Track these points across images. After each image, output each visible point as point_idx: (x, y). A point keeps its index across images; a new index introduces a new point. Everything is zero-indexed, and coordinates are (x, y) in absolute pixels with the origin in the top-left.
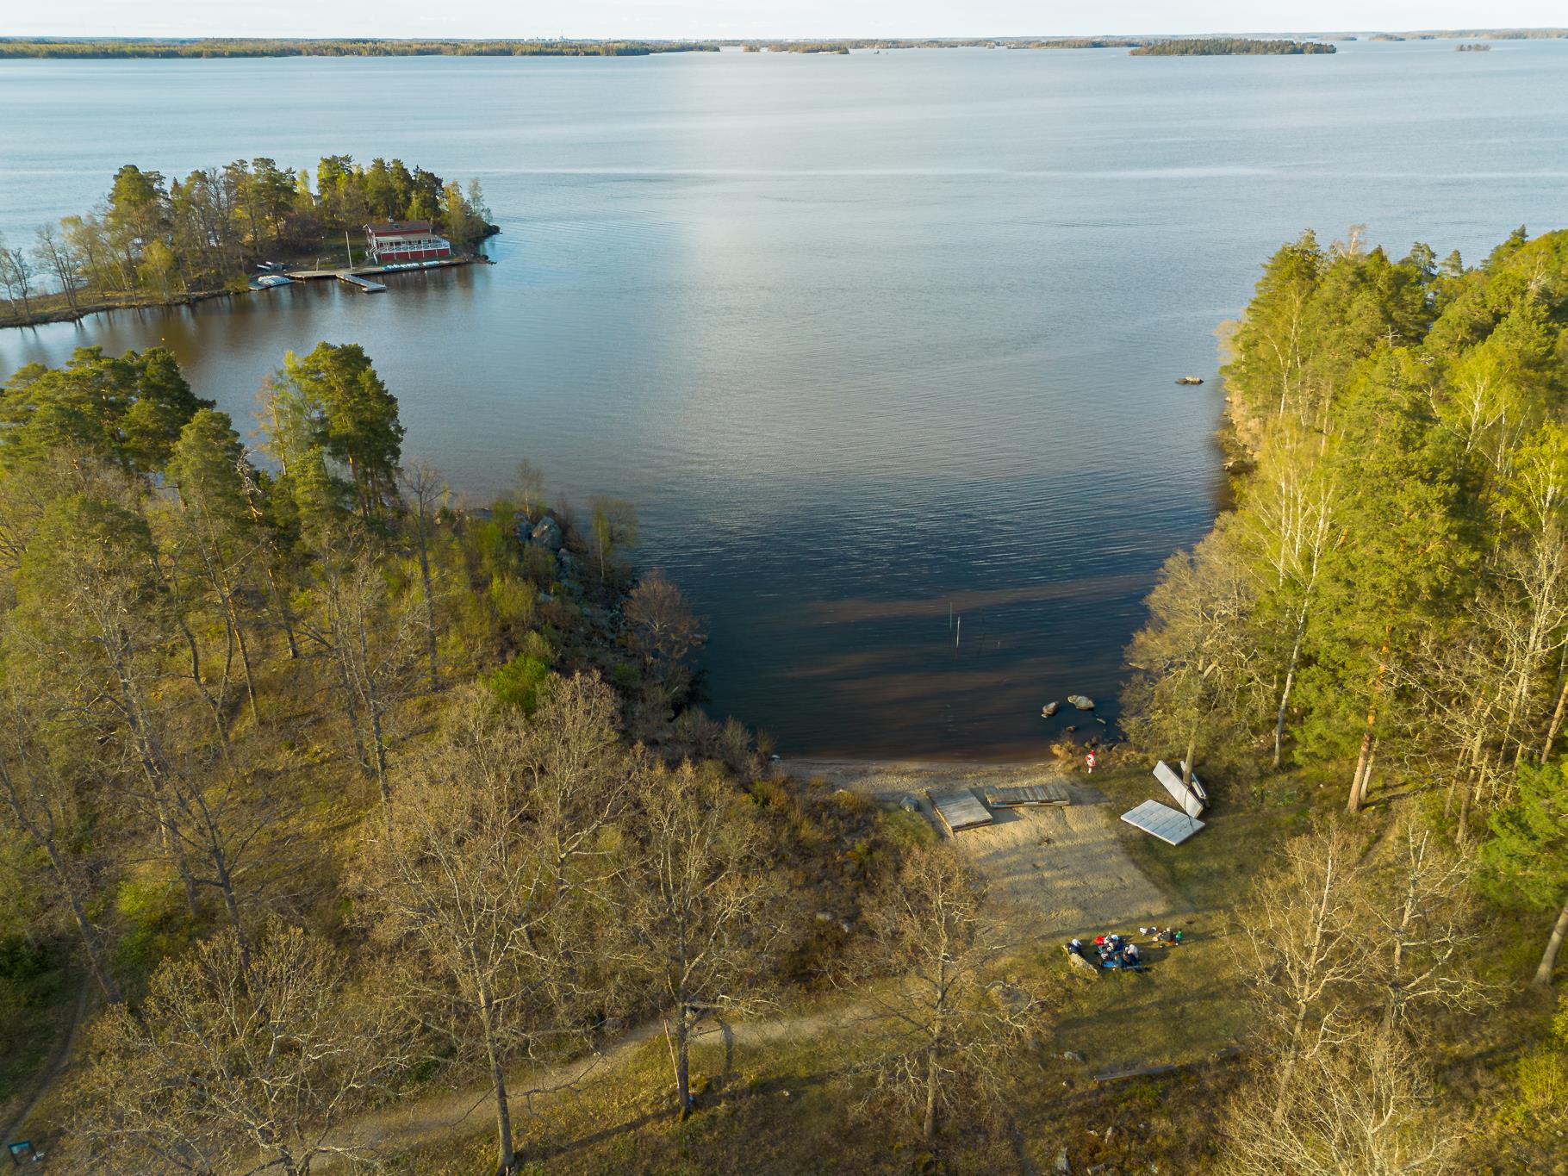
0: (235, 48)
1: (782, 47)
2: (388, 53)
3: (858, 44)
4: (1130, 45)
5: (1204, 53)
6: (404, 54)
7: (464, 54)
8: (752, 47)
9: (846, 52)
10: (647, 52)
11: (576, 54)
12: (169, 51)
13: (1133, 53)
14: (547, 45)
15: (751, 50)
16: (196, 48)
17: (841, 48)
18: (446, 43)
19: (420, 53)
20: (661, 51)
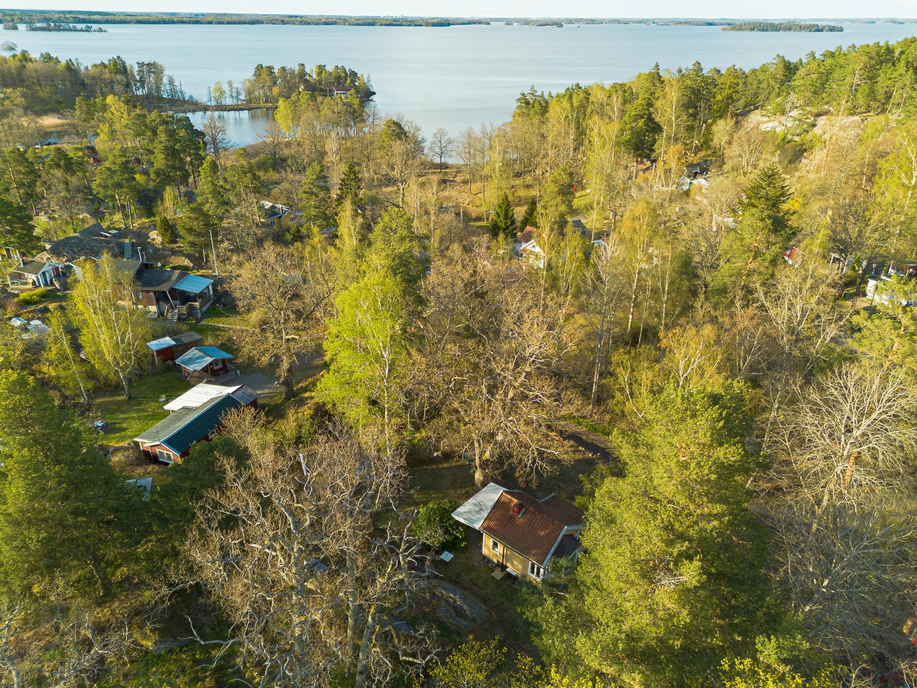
0: (229, 19)
1: (527, 22)
2: (309, 24)
3: (570, 22)
4: (721, 24)
5: (763, 30)
6: (318, 24)
7: (350, 25)
8: (509, 22)
9: (561, 26)
10: (449, 25)
11: (410, 25)
12: (195, 20)
13: (723, 30)
14: (394, 20)
15: (508, 24)
16: (209, 19)
17: (558, 24)
18: (339, 18)
19: (326, 24)
20: (457, 24)
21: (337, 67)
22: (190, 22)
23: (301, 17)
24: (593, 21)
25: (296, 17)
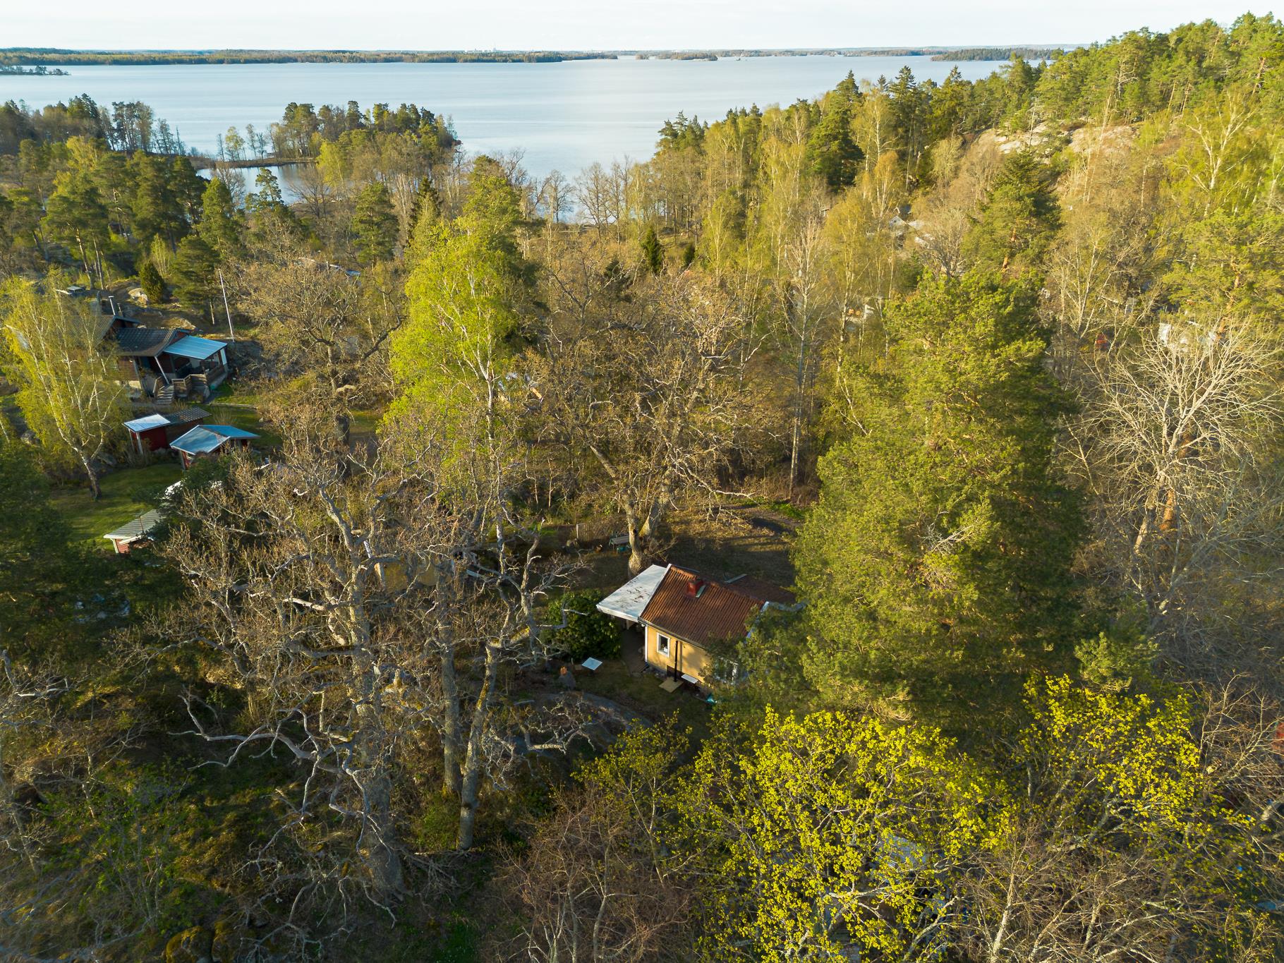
0: (247, 56)
1: (667, 56)
2: (362, 61)
3: (727, 54)
4: (930, 53)
5: (987, 59)
6: (375, 61)
7: (420, 61)
8: (643, 56)
9: (715, 59)
10: (560, 59)
11: (505, 61)
12: (199, 59)
13: (933, 60)
14: (483, 55)
15: (642, 58)
16: (219, 57)
17: (712, 57)
18: (407, 53)
19: (387, 60)
20: (571, 59)
21: (404, 106)
22: (190, 62)
23: (351, 52)
24: (757, 53)
25: (344, 52)
